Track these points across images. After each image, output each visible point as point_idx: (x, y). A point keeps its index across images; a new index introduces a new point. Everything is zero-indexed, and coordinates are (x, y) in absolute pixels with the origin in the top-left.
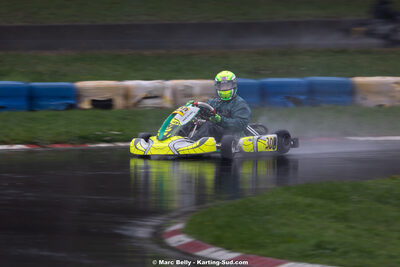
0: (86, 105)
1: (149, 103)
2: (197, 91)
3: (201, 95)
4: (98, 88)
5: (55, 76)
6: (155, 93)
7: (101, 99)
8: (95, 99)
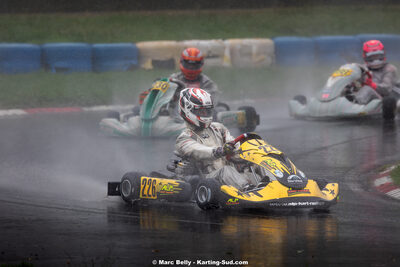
0: (148, 65)
1: (209, 62)
2: (254, 49)
3: (258, 54)
4: (159, 49)
6: (215, 53)
7: (163, 59)
8: (157, 58)
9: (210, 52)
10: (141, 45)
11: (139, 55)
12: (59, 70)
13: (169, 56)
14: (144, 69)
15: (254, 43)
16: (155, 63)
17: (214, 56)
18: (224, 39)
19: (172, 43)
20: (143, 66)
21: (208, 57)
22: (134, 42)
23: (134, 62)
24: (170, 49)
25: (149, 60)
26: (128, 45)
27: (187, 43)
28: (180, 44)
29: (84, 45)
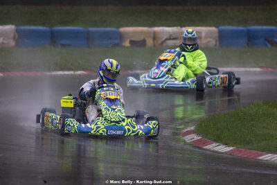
0: (127, 44)
2: (203, 34)
3: (206, 37)
4: (135, 33)
6: (174, 36)
7: (137, 39)
8: (133, 39)
9: (171, 35)
10: (122, 29)
11: (121, 37)
12: (63, 45)
13: (142, 37)
14: (124, 46)
15: (204, 30)
16: (132, 42)
17: (175, 39)
18: (181, 27)
19: (145, 29)
20: (124, 44)
21: (170, 39)
22: (118, 27)
23: (117, 42)
24: (142, 33)
25: (128, 40)
26: (114, 29)
27: (156, 29)
28: (150, 29)
29: (80, 28)
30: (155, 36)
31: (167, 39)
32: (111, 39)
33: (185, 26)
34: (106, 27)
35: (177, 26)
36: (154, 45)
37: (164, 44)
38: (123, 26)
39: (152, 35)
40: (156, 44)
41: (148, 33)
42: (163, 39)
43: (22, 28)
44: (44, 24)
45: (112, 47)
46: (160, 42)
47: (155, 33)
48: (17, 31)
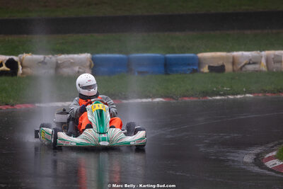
0: (206, 70)
1: (250, 67)
4: (213, 58)
5: (182, 50)
6: (254, 60)
7: (216, 65)
8: (212, 65)
9: (250, 60)
10: (200, 55)
11: (199, 63)
12: (140, 73)
13: (220, 63)
14: (203, 73)
16: (210, 68)
17: (254, 63)
18: (261, 51)
19: (224, 54)
20: (202, 70)
21: (249, 64)
22: (196, 53)
23: (195, 68)
24: (221, 58)
25: (207, 66)
26: (192, 55)
27: (235, 54)
28: (229, 54)
29: (158, 55)
30: (234, 62)
31: (246, 64)
32: (189, 65)
33: (264, 50)
34: (184, 53)
35: (257, 50)
36: (234, 71)
37: (244, 69)
38: (201, 52)
39: (231, 60)
40: (235, 68)
41: (227, 58)
42: (243, 64)
43: (98, 56)
44: (120, 52)
45: (191, 73)
46: (240, 67)
47: (233, 58)
48: (93, 59)
